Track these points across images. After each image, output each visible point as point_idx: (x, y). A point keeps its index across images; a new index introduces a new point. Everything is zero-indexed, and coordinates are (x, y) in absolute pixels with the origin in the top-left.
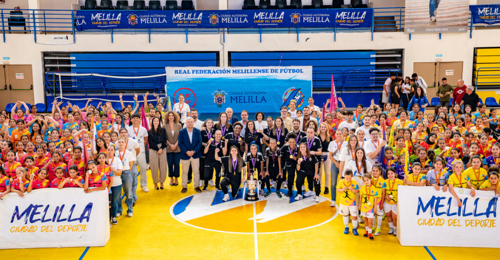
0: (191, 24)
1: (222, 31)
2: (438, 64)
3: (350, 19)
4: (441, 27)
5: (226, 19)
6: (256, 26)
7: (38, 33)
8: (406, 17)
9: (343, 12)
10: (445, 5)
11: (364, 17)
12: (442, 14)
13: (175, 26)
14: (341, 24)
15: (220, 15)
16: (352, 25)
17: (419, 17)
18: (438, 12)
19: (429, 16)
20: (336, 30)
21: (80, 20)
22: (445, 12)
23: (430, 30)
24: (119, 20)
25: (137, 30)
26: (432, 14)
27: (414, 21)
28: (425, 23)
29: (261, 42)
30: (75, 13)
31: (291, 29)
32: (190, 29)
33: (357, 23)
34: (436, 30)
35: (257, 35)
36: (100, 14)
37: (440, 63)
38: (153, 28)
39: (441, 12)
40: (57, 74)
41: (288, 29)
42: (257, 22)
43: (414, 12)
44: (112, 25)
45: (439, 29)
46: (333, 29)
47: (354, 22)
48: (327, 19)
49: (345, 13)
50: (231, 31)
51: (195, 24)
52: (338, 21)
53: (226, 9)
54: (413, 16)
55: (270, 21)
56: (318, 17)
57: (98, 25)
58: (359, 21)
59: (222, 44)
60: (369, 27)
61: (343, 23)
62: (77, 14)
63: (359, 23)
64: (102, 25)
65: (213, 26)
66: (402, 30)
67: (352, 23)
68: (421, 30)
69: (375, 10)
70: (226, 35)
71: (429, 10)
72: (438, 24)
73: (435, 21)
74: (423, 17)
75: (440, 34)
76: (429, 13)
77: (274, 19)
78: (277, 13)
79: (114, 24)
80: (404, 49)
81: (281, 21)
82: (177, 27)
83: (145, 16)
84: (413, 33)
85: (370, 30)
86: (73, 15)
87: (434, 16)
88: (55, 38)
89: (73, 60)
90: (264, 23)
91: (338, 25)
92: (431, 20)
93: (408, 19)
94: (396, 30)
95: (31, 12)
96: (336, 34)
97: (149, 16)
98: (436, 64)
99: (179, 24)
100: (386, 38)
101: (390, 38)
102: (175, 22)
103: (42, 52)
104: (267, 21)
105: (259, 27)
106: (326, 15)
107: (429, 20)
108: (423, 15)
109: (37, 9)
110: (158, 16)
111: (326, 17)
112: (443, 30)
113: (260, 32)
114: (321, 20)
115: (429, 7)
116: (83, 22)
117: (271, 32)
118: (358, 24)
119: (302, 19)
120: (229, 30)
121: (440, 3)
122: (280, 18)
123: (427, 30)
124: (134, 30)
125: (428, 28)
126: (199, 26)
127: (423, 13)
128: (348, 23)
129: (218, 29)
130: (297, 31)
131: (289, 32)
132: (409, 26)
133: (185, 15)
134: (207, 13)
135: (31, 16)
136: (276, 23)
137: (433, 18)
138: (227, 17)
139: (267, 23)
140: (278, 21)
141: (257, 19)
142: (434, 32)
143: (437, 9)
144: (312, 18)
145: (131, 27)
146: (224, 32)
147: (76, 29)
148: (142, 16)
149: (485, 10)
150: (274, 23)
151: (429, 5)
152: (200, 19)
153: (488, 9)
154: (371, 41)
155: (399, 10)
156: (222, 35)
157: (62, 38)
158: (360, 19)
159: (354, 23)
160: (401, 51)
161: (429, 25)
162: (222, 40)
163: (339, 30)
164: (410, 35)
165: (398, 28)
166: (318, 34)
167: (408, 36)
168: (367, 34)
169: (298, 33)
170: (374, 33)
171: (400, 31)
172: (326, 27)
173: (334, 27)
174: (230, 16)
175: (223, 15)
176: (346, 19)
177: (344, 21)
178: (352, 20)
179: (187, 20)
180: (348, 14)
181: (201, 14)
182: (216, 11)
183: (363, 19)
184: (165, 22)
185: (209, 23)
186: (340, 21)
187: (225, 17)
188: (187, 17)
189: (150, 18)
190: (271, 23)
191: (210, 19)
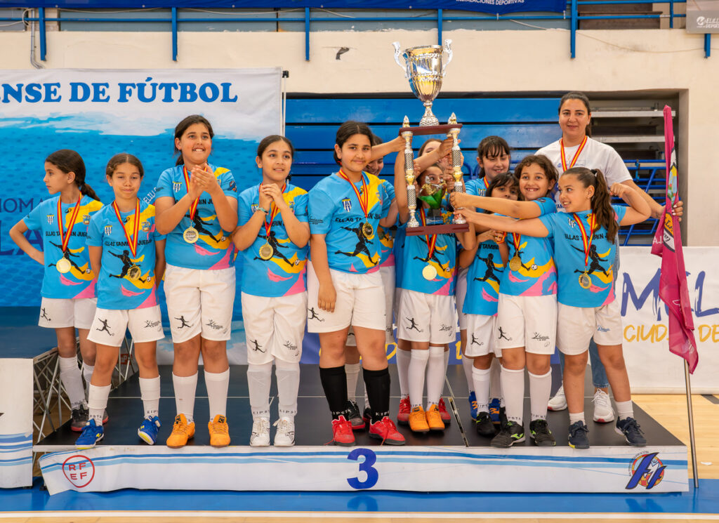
1: (36, 20)
16: (500, 2)
20: (446, 20)
29: (175, 58)
31: (283, 14)
35: (162, 38)
41: (271, 15)
46: (433, 16)
50: (69, 22)
59: (39, 68)
60: (559, 10)
66: (678, 20)
70: (54, 35)
80: (685, 91)
85: (566, 23)
91: (450, 3)
94: (656, 24)
96: (445, 34)
100: (621, 48)
101: (636, 49)
105: (169, 6)
113: (174, 25)
117: (210, 26)
120: (65, 16)
129: (20, 14)
130: (304, 21)
131: (277, 24)
132: (703, 5)
146: (43, 24)
154: (568, 62)
156: (38, 34)
160: (674, 98)
162: (38, 54)
163: (453, 20)
164: (707, 37)
165: (664, 18)
166: (379, 33)
167: (700, 43)
168: (553, 37)
169: (307, 31)
170: (579, 33)
171: (671, 26)
172: (406, 9)
173: (437, 10)
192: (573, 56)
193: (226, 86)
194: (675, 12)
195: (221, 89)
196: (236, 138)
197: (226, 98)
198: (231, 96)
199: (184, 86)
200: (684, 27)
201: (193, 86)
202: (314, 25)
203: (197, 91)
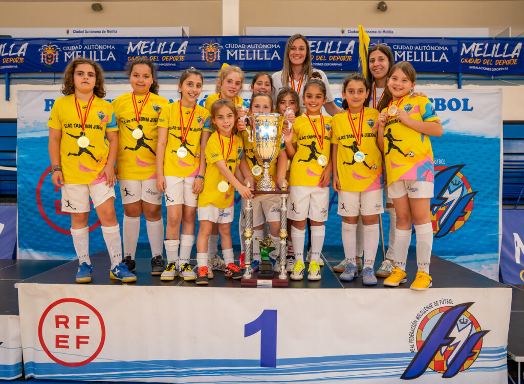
0: (165, 62)
3: (489, 58)
5: (237, 53)
9: (474, 44)
11: (518, 54)
14: (471, 67)
15: (223, 45)
16: (494, 70)
20: (463, 79)
24: (21, 55)
25: (57, 75)
32: (161, 74)
33: (505, 66)
44: (9, 64)
46: (454, 77)
47: (498, 62)
48: (444, 57)
49: (478, 45)
51: (172, 62)
52: (466, 61)
53: (237, 34)
55: (327, 58)
56: (424, 51)
58: (509, 62)
61: (476, 65)
63: (509, 66)
65: (209, 66)
67: (494, 66)
77: (335, 55)
78: (340, 42)
79: (12, 64)
81: (349, 58)
83: (73, 48)
91: (466, 69)
96: (462, 86)
97: (80, 47)
104: (321, 58)
106: (440, 49)
110: (100, 47)
111: (442, 51)
114: (430, 57)
118: (507, 69)
122: (347, 52)
124: (52, 75)
126: (180, 67)
128: (486, 66)
133: (152, 45)
134: (196, 42)
136: (339, 61)
138: (238, 49)
139: (319, 62)
140: (343, 59)
144: (413, 54)
145: (44, 69)
148: (68, 48)
150: (335, 62)
152: (182, 53)
158: (510, 58)
159: (498, 66)
163: (466, 79)
172: (441, 73)
173: (458, 74)
174: (244, 46)
175: (230, 45)
176: (481, 57)
177: (477, 61)
178: (494, 59)
179: (156, 54)
180: (486, 47)
181: (185, 43)
182: (216, 38)
183: (515, 57)
184: (111, 59)
185: (201, 61)
186: (470, 61)
187: (235, 49)
188: (156, 50)
189: (82, 50)
190: (328, 61)
191: (203, 52)
193: (466, 101)
195: (462, 103)
196: (472, 135)
197: (465, 109)
198: (469, 108)
199: (437, 100)
201: (443, 101)
203: (446, 104)
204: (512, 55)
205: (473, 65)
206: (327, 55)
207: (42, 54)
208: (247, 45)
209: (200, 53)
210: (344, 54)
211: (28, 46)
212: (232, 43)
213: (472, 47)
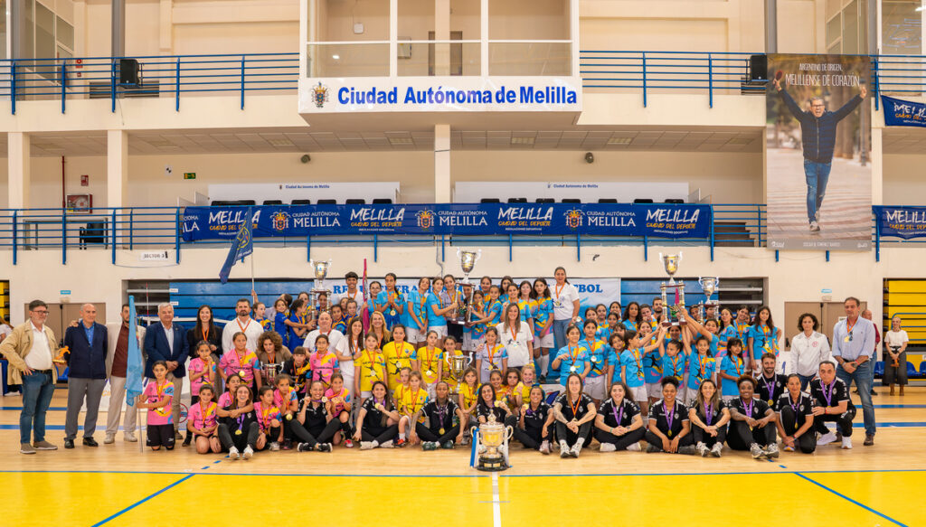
0: (385, 227)
1: (440, 241)
2: (825, 305)
3: (672, 222)
4: (827, 240)
5: (448, 220)
6: (502, 231)
7: (118, 248)
8: (768, 221)
9: (658, 210)
10: (832, 203)
11: (696, 220)
12: (828, 217)
13: (355, 232)
14: (656, 231)
15: (436, 211)
16: (675, 233)
17: (791, 221)
18: (822, 213)
19: (807, 221)
20: (648, 241)
21: (190, 224)
22: (833, 214)
23: (811, 245)
24: (255, 222)
25: (287, 239)
26: (812, 218)
27: (783, 228)
28: (801, 232)
29: (511, 260)
30: (182, 211)
31: (566, 238)
32: (381, 238)
33: (685, 229)
34: (821, 244)
35: (505, 249)
36: (224, 212)
37: (829, 303)
38: (314, 235)
39: (826, 214)
40: (144, 318)
41: (559, 238)
42: (503, 224)
43: (781, 213)
45: (825, 244)
46: (641, 239)
47: (679, 226)
48: (631, 222)
49: (662, 211)
50: (456, 241)
51: (391, 227)
52: (651, 225)
53: (448, 201)
54: (782, 219)
55: (529, 223)
56: (614, 217)
57: (220, 231)
58: (688, 226)
59: (441, 265)
60: (705, 237)
61: (659, 229)
62: (186, 214)
63: (688, 230)
64: (227, 231)
65: (424, 231)
66: (763, 243)
67: (676, 230)
68: (796, 245)
69: (715, 208)
70: (448, 248)
71: (806, 210)
72: (823, 235)
73: (818, 229)
74: (798, 221)
75: (827, 253)
76: (806, 215)
77: (536, 220)
78: (540, 209)
80: (767, 278)
81: (548, 223)
82: (358, 233)
83: (301, 215)
84: (783, 250)
85: (709, 243)
86: (178, 215)
87: (816, 220)
88: (146, 256)
89: (174, 295)
90: (517, 226)
91: (651, 233)
92: (811, 227)
93: (773, 225)
94: (752, 244)
95: (111, 212)
96: (648, 248)
97: (308, 214)
98: (822, 305)
99: (362, 227)
100: (736, 256)
101: (743, 257)
102: (355, 225)
103: (123, 281)
104: (523, 223)
105: (508, 233)
106: (628, 214)
107: (808, 228)
108: (797, 218)
109: (120, 206)
110: (325, 214)
111: (630, 217)
112: (832, 245)
113: (510, 243)
114: (619, 222)
115: (806, 205)
116: (195, 226)
117: (529, 244)
118: (686, 232)
119: (585, 220)
120: (454, 238)
121: (824, 199)
122: (546, 218)
123: (805, 244)
124: (282, 239)
125: (806, 240)
126: (399, 232)
127: (797, 215)
128: (669, 229)
129: (432, 238)
130: (577, 241)
131: (563, 243)
132: (775, 236)
133: (373, 211)
134: (413, 209)
135: (110, 219)
136: (539, 226)
137: (814, 224)
138: (450, 216)
139: (521, 227)
140: (543, 224)
141: (505, 219)
142: (818, 249)
143: (821, 209)
144: (604, 219)
145: (276, 234)
146: (443, 242)
147: (182, 240)
148: (297, 215)
149: (897, 215)
150: (536, 227)
151: (806, 202)
152: (400, 219)
153: (902, 213)
154: (710, 263)
155: (756, 208)
156: (440, 248)
157: (158, 256)
158: (689, 222)
159: (679, 230)
160: (760, 281)
161: (808, 236)
162: (440, 257)
163: (652, 241)
164: (777, 252)
165: (756, 241)
166: (615, 248)
167: (773, 254)
168: (702, 250)
169: (578, 246)
170: (715, 248)
171: (760, 246)
172: (630, 236)
173: (644, 236)
174: (455, 213)
175: (443, 213)
176: (664, 222)
177: (661, 225)
178: (676, 223)
179: (377, 221)
180: (669, 213)
181: (403, 210)
182: (429, 206)
183: (694, 221)
184: (336, 225)
185: (416, 226)
186: (654, 225)
187: (447, 216)
188: (377, 216)
189: (310, 217)
190: (529, 226)
191: (419, 218)
192: (712, 260)
194: (762, 239)
200: (765, 246)
202: (581, 243)
204: (692, 220)
205: (657, 228)
206: (529, 221)
207: (274, 220)
208: (457, 211)
209: (416, 219)
210: (543, 220)
211: (261, 213)
212: (445, 210)
213: (656, 213)
